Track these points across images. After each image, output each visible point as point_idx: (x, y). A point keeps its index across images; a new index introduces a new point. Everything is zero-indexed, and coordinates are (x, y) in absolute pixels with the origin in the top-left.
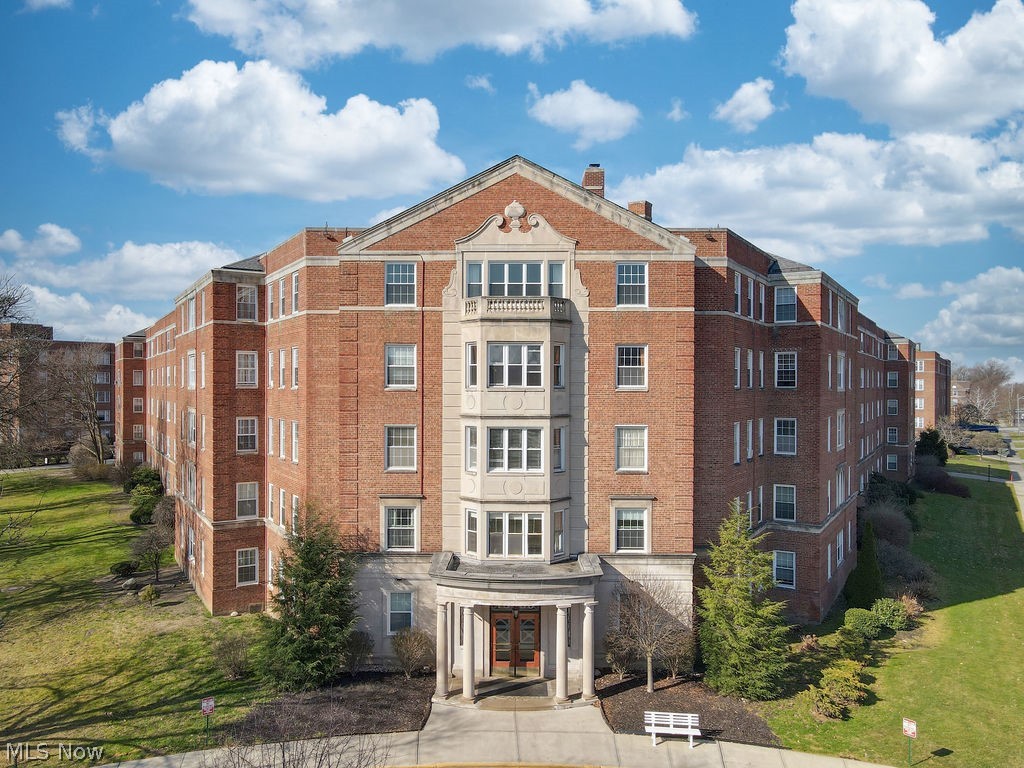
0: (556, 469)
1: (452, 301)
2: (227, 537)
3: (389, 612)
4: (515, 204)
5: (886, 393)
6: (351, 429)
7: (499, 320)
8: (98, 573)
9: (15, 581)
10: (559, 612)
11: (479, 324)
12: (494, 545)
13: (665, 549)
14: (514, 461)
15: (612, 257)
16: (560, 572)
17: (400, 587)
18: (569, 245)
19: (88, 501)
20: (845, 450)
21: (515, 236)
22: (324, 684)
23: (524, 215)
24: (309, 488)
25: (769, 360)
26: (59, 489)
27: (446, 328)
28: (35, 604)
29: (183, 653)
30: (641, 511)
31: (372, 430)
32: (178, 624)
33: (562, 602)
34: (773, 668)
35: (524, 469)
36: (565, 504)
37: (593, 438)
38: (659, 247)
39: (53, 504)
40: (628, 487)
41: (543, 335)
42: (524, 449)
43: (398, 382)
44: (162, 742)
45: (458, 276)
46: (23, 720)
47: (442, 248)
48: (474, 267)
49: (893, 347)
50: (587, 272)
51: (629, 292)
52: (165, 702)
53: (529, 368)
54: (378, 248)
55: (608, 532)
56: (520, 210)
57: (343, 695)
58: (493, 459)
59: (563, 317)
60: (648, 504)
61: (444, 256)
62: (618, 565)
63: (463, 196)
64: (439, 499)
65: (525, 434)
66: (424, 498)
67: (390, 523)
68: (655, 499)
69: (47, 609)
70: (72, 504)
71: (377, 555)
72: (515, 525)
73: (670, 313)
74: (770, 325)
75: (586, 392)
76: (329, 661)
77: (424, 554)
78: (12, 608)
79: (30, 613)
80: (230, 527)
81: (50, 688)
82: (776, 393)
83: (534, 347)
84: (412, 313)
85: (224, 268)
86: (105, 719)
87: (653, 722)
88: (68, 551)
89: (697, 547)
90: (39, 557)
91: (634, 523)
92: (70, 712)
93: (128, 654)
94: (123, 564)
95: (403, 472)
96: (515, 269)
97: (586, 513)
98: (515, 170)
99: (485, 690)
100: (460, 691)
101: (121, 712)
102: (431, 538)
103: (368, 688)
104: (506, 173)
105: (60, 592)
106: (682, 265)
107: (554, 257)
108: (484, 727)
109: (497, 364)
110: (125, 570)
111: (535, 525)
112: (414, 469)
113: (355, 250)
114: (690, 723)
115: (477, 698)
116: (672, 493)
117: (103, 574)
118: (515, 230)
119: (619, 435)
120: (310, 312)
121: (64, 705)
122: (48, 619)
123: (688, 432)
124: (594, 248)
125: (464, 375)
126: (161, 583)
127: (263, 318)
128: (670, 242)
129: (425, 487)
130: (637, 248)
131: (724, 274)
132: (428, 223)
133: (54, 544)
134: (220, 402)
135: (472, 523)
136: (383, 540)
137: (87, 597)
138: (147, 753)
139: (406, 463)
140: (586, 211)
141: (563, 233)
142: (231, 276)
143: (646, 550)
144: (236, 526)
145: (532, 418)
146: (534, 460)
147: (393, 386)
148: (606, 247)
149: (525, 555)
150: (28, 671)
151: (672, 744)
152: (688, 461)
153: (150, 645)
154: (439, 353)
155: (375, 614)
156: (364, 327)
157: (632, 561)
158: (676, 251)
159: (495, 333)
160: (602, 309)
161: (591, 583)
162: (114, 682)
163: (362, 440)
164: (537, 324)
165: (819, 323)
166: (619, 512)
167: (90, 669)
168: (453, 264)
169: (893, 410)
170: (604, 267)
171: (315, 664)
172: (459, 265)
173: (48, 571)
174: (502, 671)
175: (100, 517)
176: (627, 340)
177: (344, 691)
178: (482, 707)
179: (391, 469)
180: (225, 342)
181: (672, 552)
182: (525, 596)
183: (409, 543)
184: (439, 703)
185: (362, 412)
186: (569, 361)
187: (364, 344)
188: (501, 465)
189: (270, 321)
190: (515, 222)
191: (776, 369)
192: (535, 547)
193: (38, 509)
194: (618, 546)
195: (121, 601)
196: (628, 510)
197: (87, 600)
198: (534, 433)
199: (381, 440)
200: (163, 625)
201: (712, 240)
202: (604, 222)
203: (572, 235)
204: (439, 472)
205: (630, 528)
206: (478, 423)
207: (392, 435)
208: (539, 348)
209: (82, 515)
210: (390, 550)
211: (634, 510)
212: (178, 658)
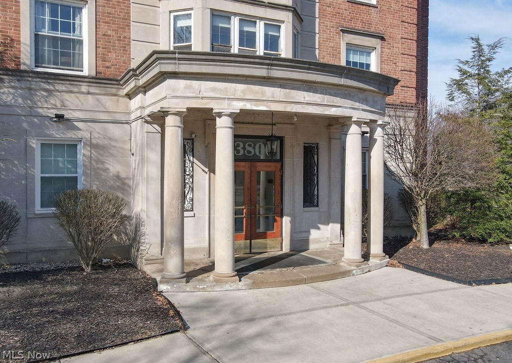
3: (38, 175)
17: (58, 134)
30: (369, 52)
40: (358, 20)
60: (377, 44)
67: (37, 24)
68: (383, 39)
97: (317, 45)
102: (112, 56)
115: (243, 272)
116: (398, 34)
136: (26, 52)
166: (347, 50)
183: (73, 60)
196: (357, 49)
210: (39, 70)
211: (363, 50)
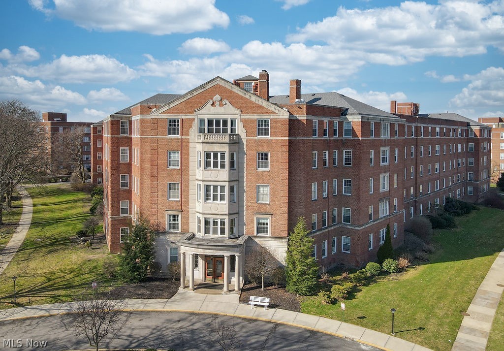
0: (231, 201)
1: (193, 134)
2: (116, 222)
3: (169, 255)
4: (217, 96)
5: (467, 154)
6: (155, 183)
7: (209, 143)
8: (72, 235)
9: (40, 237)
10: (225, 258)
11: (201, 144)
12: (207, 231)
13: (276, 235)
14: (215, 198)
15: (256, 117)
16: (230, 242)
17: (173, 245)
18: (238, 112)
19: (75, 201)
20: (389, 191)
21: (218, 109)
22: (141, 281)
23: (221, 100)
24: (141, 205)
25: (340, 154)
26: (64, 195)
27: (191, 145)
28: (46, 246)
29: (95, 267)
30: (267, 219)
31: (163, 183)
32: (97, 256)
33: (227, 254)
34: (309, 283)
35: (219, 201)
36: (236, 215)
37: (247, 189)
38: (274, 113)
39: (61, 202)
40: (261, 209)
41: (226, 149)
42: (219, 193)
43: (173, 166)
44: (80, 297)
45: (195, 125)
46: (35, 287)
47: (189, 113)
48: (202, 121)
49: (472, 130)
50: (245, 123)
51: (262, 131)
52: (84, 284)
53: (221, 162)
54: (165, 113)
55: (253, 227)
56: (219, 98)
57: (147, 285)
58: (207, 197)
59: (235, 142)
60: (269, 216)
61: (190, 117)
62: (257, 240)
63: (198, 93)
64: (188, 212)
65: (219, 187)
66: (182, 211)
67: (170, 220)
68: (272, 214)
69: (51, 248)
70: (68, 202)
71: (164, 233)
72: (215, 223)
73: (279, 140)
74: (341, 138)
75: (245, 171)
76: (142, 272)
77: (182, 233)
78: (37, 247)
79: (44, 249)
80: (117, 218)
81: (46, 277)
82: (344, 168)
83: (223, 154)
84: (178, 139)
85: (116, 114)
86: (62, 288)
87: (253, 300)
88: (62, 224)
89: (289, 234)
90: (51, 226)
91: (264, 224)
92: (51, 286)
93: (75, 267)
94: (81, 231)
95: (174, 201)
96: (218, 122)
97: (245, 219)
98: (218, 82)
99: (198, 287)
100: (189, 286)
101: (69, 286)
102: (185, 227)
103: (157, 283)
104: (214, 84)
105: (56, 242)
106: (284, 120)
107: (232, 117)
108: (194, 299)
109: (209, 160)
110: (81, 234)
111: (223, 223)
112: (179, 200)
113: (156, 114)
114: (266, 301)
115: (194, 289)
116: (279, 212)
117: (73, 235)
118: (217, 106)
119: (258, 188)
120: (142, 137)
121: (50, 283)
122: (50, 252)
123: (286, 188)
124: (248, 113)
125: (197, 164)
126: (95, 240)
127: (131, 134)
128: (279, 111)
129: (183, 207)
130: (266, 113)
131: (305, 122)
132: (184, 103)
133: (58, 221)
134: (114, 168)
135: (199, 221)
136: (167, 227)
137: (65, 244)
138: (74, 300)
139: (175, 197)
140: (245, 99)
141: (236, 107)
142: (118, 117)
143: (269, 235)
144: (120, 218)
145: (222, 181)
146: (222, 198)
147: (171, 167)
148: (253, 113)
149: (219, 235)
150: (39, 271)
151: (259, 308)
152: (286, 199)
153: (84, 264)
154: (188, 155)
155: (163, 256)
156: (160, 144)
157: (263, 239)
158: (281, 114)
159: (208, 148)
160: (252, 138)
161: (237, 247)
162: (68, 276)
163: (159, 188)
164: (224, 144)
165: (360, 138)
166: (258, 219)
167: (61, 271)
168: (194, 119)
169: (471, 163)
170: (252, 121)
171: (137, 273)
172: (196, 120)
173: (53, 233)
174: (209, 280)
175: (78, 209)
176: (261, 151)
177: (147, 284)
178: (195, 292)
179: (170, 199)
180: (115, 144)
181: (279, 236)
182: (212, 251)
183: (177, 228)
184: (181, 289)
185: (159, 177)
186: (238, 158)
187: (160, 151)
188: (210, 199)
189: (133, 136)
190: (217, 103)
191: (344, 157)
192: (223, 232)
193: (54, 204)
194: (258, 232)
195: (78, 247)
196: (262, 219)
197: (66, 245)
198: (223, 187)
199: (166, 188)
200: (91, 257)
201: (300, 108)
202: (252, 103)
203: (239, 108)
204: (188, 201)
205: (263, 226)
206: (201, 183)
207: (171, 186)
208: (224, 154)
209: (71, 208)
210: (169, 231)
211: (264, 219)
212: (93, 269)
